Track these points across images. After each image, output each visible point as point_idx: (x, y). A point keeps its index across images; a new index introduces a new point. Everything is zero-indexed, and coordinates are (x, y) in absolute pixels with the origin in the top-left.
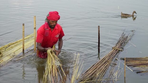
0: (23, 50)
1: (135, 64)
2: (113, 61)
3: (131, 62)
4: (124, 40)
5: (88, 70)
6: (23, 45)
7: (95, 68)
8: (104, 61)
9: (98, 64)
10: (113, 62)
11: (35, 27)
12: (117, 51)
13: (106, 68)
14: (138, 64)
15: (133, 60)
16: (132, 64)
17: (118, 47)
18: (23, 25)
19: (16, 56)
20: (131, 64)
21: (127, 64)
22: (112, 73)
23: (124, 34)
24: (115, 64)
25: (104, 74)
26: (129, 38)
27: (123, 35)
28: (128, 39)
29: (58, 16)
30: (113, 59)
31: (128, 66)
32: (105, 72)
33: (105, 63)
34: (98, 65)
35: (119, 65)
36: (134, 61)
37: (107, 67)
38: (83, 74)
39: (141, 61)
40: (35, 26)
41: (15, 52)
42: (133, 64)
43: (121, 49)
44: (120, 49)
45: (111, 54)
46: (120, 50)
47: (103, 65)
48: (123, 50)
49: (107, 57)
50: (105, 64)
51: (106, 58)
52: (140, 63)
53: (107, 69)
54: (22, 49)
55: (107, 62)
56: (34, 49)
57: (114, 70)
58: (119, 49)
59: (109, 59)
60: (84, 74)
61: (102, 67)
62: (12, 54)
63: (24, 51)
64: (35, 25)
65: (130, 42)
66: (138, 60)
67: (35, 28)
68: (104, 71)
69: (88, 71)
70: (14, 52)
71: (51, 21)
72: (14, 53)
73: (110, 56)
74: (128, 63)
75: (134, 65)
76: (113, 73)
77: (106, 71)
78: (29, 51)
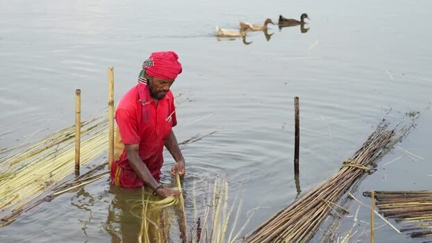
0: (76, 166)
1: (405, 210)
2: (340, 202)
3: (394, 204)
4: (382, 140)
5: (264, 226)
6: (78, 152)
7: (283, 220)
8: (314, 202)
9: (294, 208)
10: (338, 205)
11: (110, 99)
12: (358, 171)
13: (317, 222)
14: (415, 209)
15: (398, 197)
16: (398, 209)
17: (359, 161)
18: (78, 92)
19: (54, 184)
20: (395, 210)
21: (383, 211)
22: (332, 236)
23: (386, 122)
24: (345, 212)
25: (306, 238)
26: (398, 134)
27: (383, 125)
28: (393, 138)
29: (177, 67)
30: (341, 195)
31: (385, 216)
32: (311, 232)
33: (314, 207)
34: (293, 211)
35: (357, 213)
36: (405, 200)
37: (318, 218)
38: (246, 236)
39: (424, 201)
40: (112, 96)
41: (53, 173)
42: (401, 210)
43: (367, 168)
44: (366, 166)
45: (337, 182)
46: (364, 171)
47: (307, 212)
48: (376, 170)
49: (325, 189)
50: (315, 209)
51: (320, 192)
52: (422, 208)
53: (317, 224)
54: (73, 163)
55: (321, 203)
56: (107, 163)
57: (337, 228)
58: (364, 168)
59: (329, 197)
60: (248, 238)
61: (305, 218)
62: (46, 178)
63: (79, 169)
64: (110, 94)
65: (398, 147)
66: (413, 199)
67: (112, 103)
68: (310, 230)
69: (261, 228)
70: (51, 173)
71: (156, 80)
72: (51, 176)
73: (333, 186)
74: (387, 206)
75: (403, 213)
76: (334, 237)
77: (315, 230)
78: (93, 168)
